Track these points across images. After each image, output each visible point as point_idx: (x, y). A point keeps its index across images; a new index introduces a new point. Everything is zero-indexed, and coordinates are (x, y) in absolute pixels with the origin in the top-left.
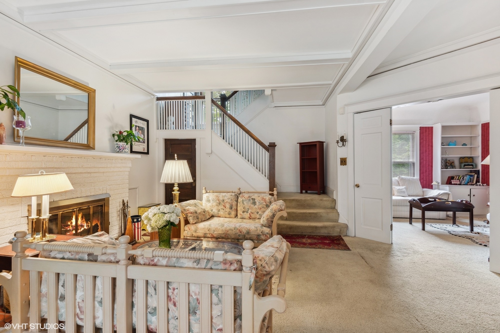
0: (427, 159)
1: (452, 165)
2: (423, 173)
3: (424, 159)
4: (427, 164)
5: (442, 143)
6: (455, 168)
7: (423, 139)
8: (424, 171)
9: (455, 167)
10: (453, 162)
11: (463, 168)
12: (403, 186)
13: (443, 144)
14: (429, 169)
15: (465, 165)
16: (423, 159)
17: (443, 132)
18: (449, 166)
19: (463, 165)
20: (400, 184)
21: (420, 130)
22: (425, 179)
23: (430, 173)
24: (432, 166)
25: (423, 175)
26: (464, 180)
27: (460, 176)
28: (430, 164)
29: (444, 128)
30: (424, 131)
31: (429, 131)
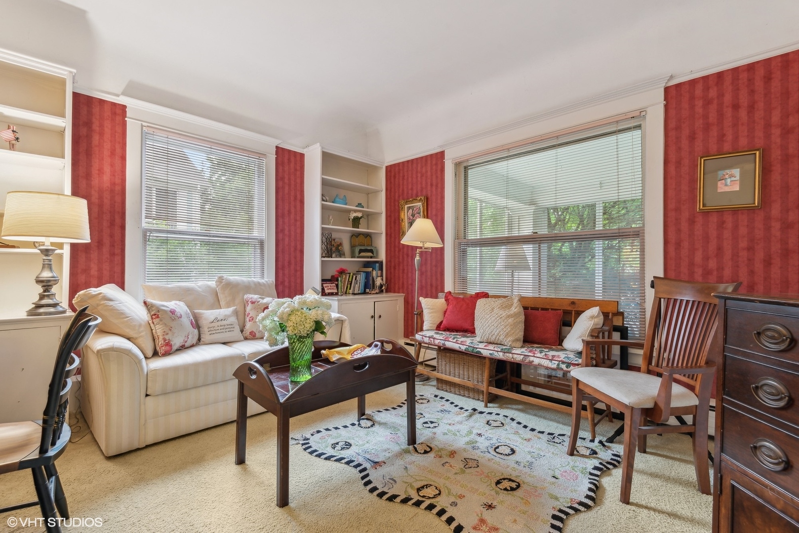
0: (293, 233)
1: (339, 251)
2: (283, 268)
3: (286, 232)
4: (293, 244)
5: (323, 195)
6: (344, 257)
7: (282, 179)
8: (286, 264)
9: (344, 254)
10: (341, 244)
11: (358, 257)
12: (228, 307)
13: (324, 198)
14: (295, 258)
15: (361, 251)
16: (283, 231)
17: (325, 168)
18: (334, 252)
19: (357, 250)
20: (222, 303)
21: (277, 153)
22: (286, 284)
23: (298, 268)
24: (302, 252)
25: (284, 274)
26: (358, 284)
27: (352, 274)
28: (299, 247)
29: (328, 159)
30: (286, 161)
31: (296, 164)
